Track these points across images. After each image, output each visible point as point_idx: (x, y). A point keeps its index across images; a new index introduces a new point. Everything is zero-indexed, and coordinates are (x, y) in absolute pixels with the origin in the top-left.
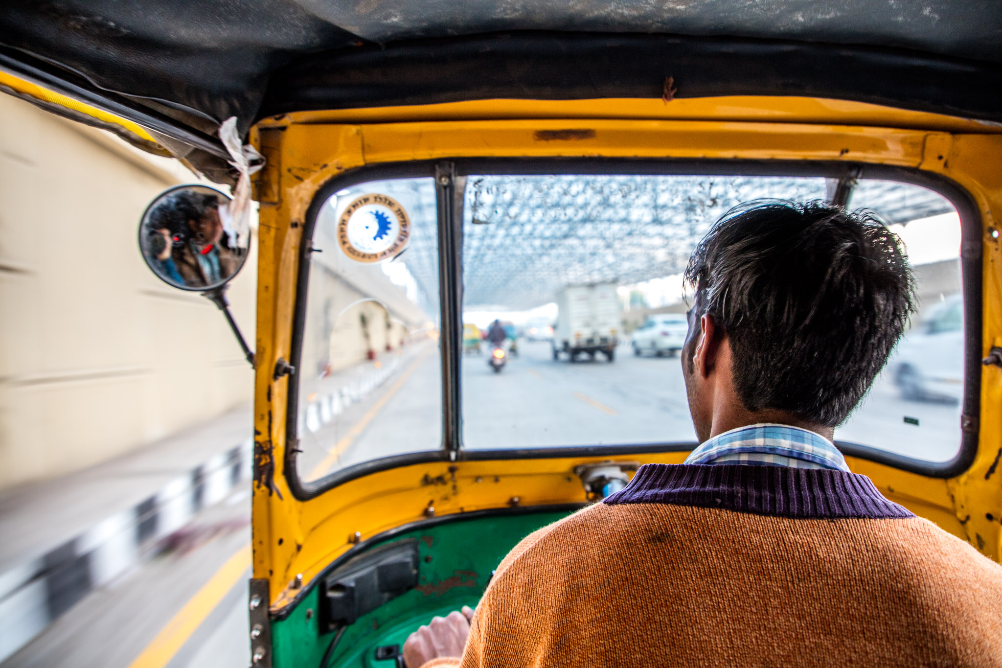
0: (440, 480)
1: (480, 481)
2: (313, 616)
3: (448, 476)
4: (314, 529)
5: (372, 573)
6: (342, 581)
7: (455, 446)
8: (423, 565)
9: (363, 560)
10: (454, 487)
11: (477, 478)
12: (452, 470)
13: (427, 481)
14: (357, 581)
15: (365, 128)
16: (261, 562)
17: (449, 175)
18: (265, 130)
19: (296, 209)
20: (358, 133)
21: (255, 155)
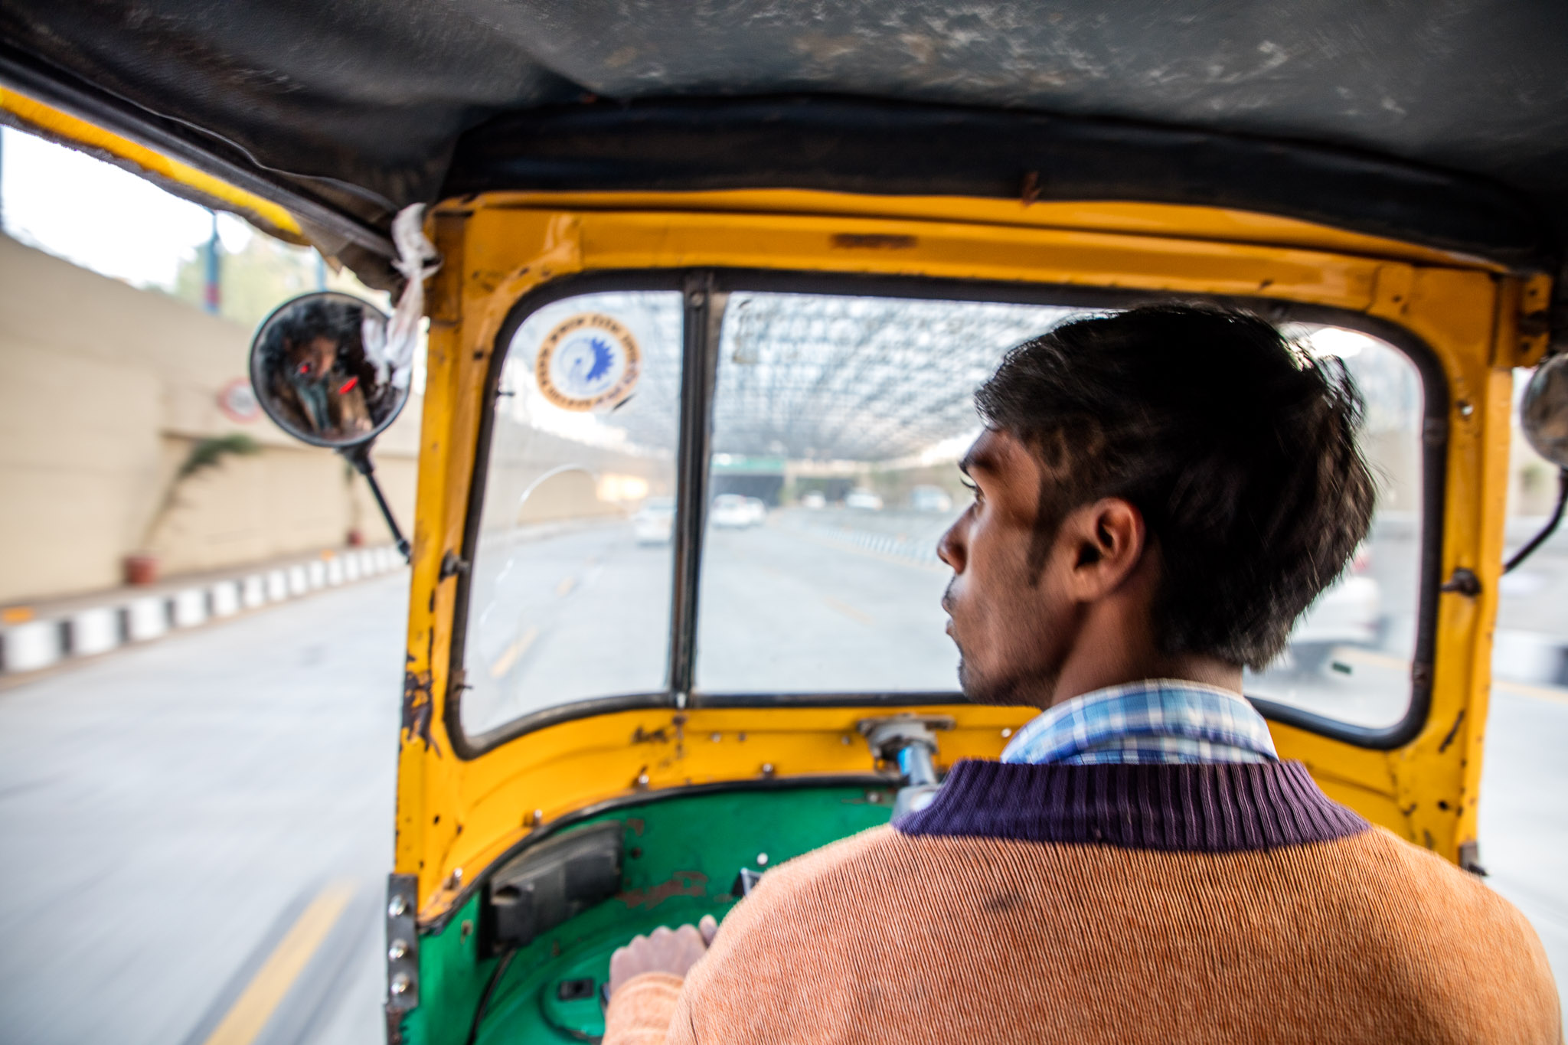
0: (659, 735)
1: (717, 739)
2: (471, 932)
3: (671, 730)
4: (477, 803)
5: (556, 871)
6: (515, 881)
7: (685, 686)
8: (631, 861)
9: (545, 853)
10: (679, 748)
11: (712, 734)
12: (678, 722)
13: (640, 737)
14: (538, 882)
15: (587, 219)
16: (408, 848)
17: (704, 292)
18: (442, 216)
19: (481, 332)
20: (575, 224)
21: (429, 252)
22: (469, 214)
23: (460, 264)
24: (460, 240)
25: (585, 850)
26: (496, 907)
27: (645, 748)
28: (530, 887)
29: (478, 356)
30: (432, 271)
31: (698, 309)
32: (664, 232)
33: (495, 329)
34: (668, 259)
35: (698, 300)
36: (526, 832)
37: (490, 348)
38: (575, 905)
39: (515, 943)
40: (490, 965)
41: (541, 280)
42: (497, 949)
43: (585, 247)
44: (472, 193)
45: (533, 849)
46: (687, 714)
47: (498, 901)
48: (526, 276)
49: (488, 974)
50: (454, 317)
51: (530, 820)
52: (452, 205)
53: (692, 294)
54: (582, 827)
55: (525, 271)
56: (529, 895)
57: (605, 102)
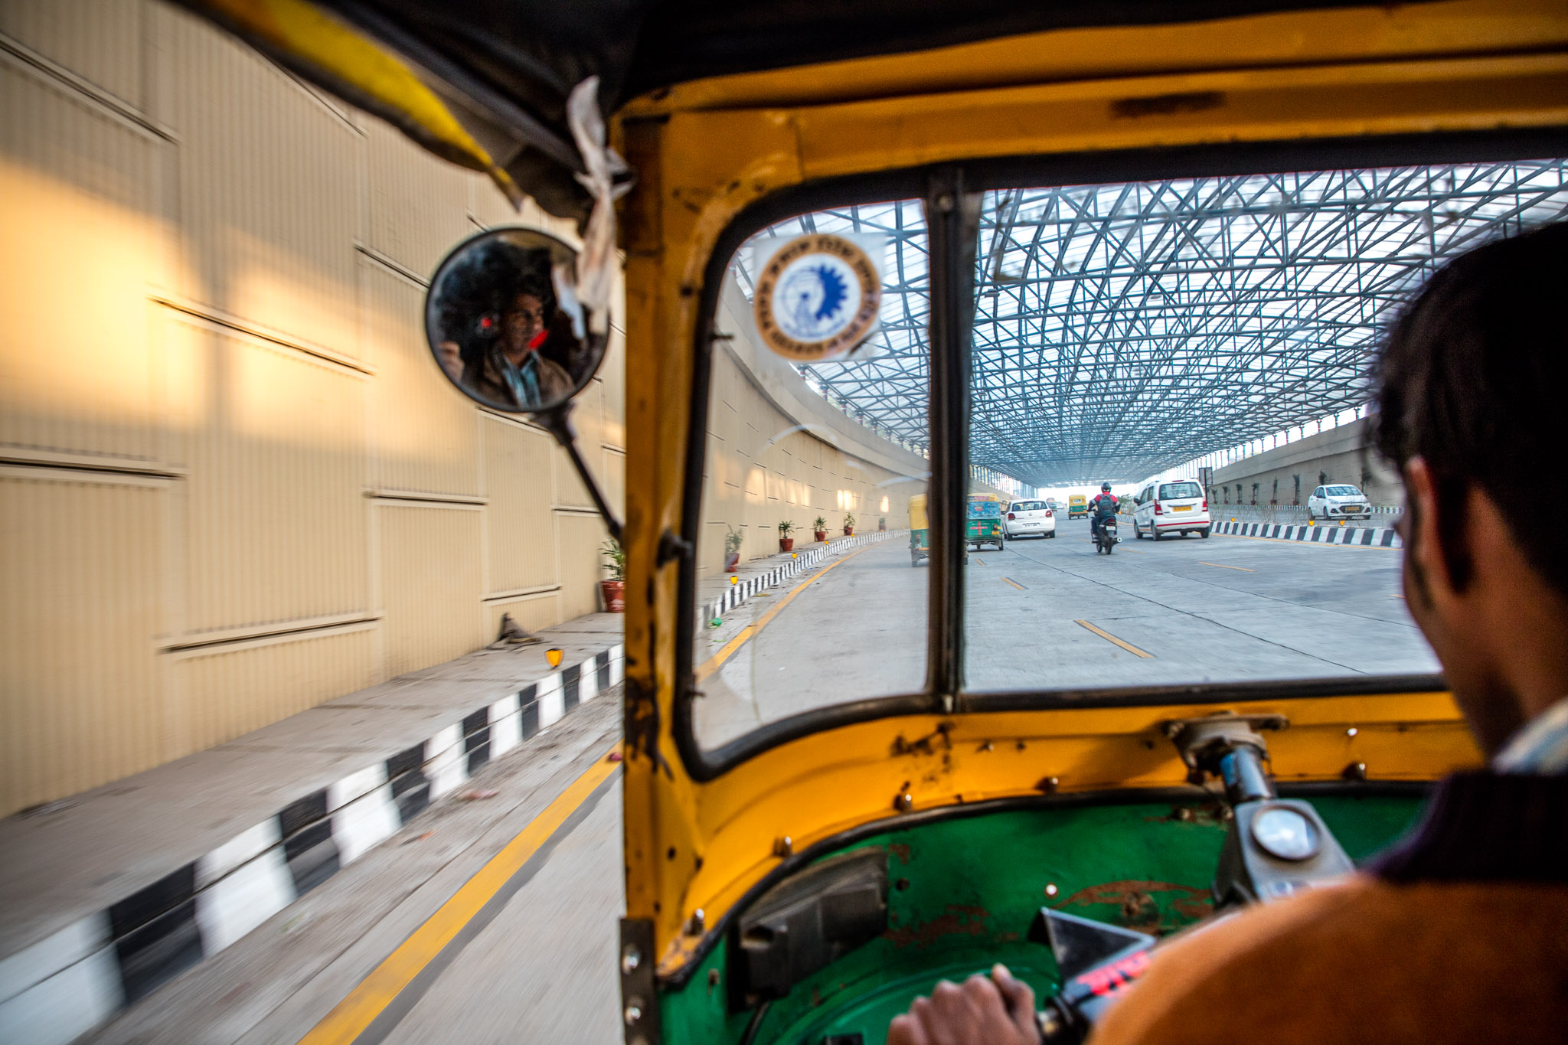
0: (922, 745)
1: (992, 747)
2: (718, 981)
3: (937, 739)
4: (719, 831)
5: (813, 907)
6: (766, 922)
7: (952, 687)
8: (895, 893)
9: (798, 886)
10: (946, 760)
11: (987, 742)
12: (942, 729)
13: (900, 748)
14: (790, 921)
15: (805, 117)
16: (640, 888)
17: (953, 194)
18: (632, 124)
19: (689, 262)
20: (791, 123)
21: (619, 166)
22: (665, 119)
23: (658, 178)
24: (655, 152)
25: (843, 883)
26: (745, 953)
27: (907, 760)
28: (783, 928)
29: (686, 291)
30: (624, 188)
31: (946, 215)
32: (898, 122)
33: (704, 258)
34: (905, 156)
35: (945, 203)
36: (776, 862)
37: (699, 282)
38: (836, 946)
39: (770, 994)
40: (744, 1018)
41: (753, 195)
42: (751, 1000)
43: (804, 151)
44: (661, 82)
45: (786, 882)
46: (954, 719)
47: (748, 944)
48: (735, 192)
49: (741, 1030)
50: (653, 246)
51: (779, 850)
52: (641, 105)
53: (937, 200)
54: (840, 855)
55: (735, 185)
56: (783, 936)
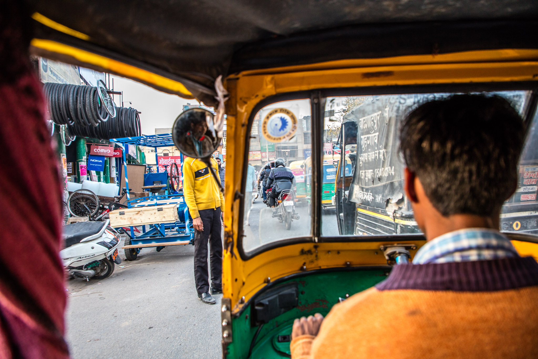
0: (309, 252)
1: (330, 253)
2: (248, 318)
3: (313, 250)
4: (249, 275)
5: (276, 298)
6: (262, 301)
7: (318, 235)
8: (300, 295)
9: (272, 292)
10: (316, 256)
11: (329, 252)
12: (316, 247)
13: (303, 252)
14: (269, 301)
15: (276, 76)
16: (227, 290)
17: (318, 98)
18: (229, 80)
19: (244, 118)
20: (272, 79)
21: (226, 93)
22: (238, 79)
23: (236, 95)
24: (235, 87)
25: (286, 291)
26: (256, 310)
27: (305, 256)
28: (267, 303)
29: (243, 125)
30: (227, 99)
31: (316, 104)
32: (303, 78)
33: (248, 116)
34: (305, 88)
35: (316, 101)
36: (265, 284)
37: (247, 123)
38: (283, 310)
39: (263, 322)
40: (256, 329)
41: (262, 98)
42: (257, 324)
43: (276, 86)
44: (238, 72)
45: (268, 291)
46: (319, 244)
47: (257, 308)
48: (257, 98)
49: (254, 332)
51: (266, 281)
52: (232, 76)
53: (313, 100)
54: (285, 283)
55: (257, 96)
56: (267, 305)
57: (280, 37)
